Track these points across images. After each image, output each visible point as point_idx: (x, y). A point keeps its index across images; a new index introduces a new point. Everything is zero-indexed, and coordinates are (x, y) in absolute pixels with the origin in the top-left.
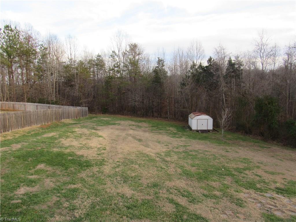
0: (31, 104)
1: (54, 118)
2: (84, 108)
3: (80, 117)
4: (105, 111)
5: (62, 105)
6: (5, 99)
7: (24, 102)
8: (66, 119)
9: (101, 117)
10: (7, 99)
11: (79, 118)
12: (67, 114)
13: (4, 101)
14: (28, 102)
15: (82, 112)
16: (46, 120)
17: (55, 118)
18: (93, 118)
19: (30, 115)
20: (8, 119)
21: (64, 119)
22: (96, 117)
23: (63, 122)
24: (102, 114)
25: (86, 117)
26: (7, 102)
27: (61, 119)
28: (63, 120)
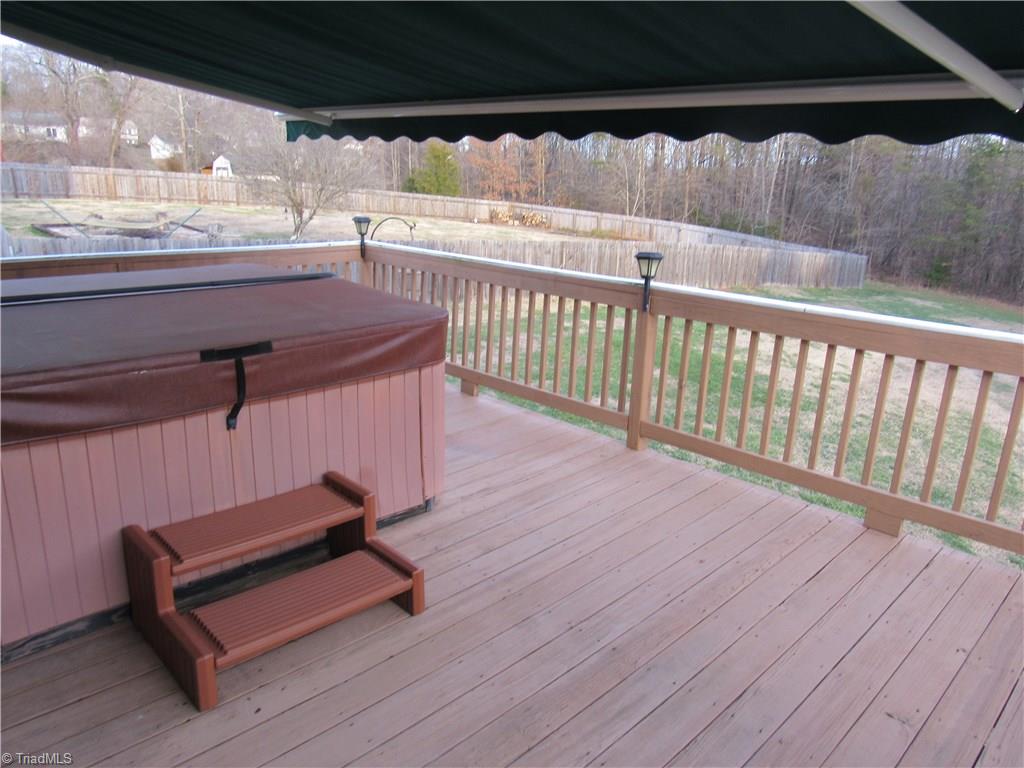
0: (696, 227)
1: (741, 273)
2: (851, 257)
3: (832, 284)
4: (938, 280)
5: (787, 241)
6: (635, 210)
7: (680, 221)
8: (779, 284)
9: (907, 296)
10: (639, 209)
11: (827, 286)
12: (785, 266)
13: (630, 214)
14: (690, 221)
15: (841, 269)
16: (716, 274)
17: (744, 276)
18: (879, 293)
19: (675, 256)
20: (620, 259)
21: (772, 280)
22: (891, 293)
23: (765, 289)
24: (920, 288)
25: (855, 287)
26: (638, 219)
27: (764, 281)
28: (768, 284)
